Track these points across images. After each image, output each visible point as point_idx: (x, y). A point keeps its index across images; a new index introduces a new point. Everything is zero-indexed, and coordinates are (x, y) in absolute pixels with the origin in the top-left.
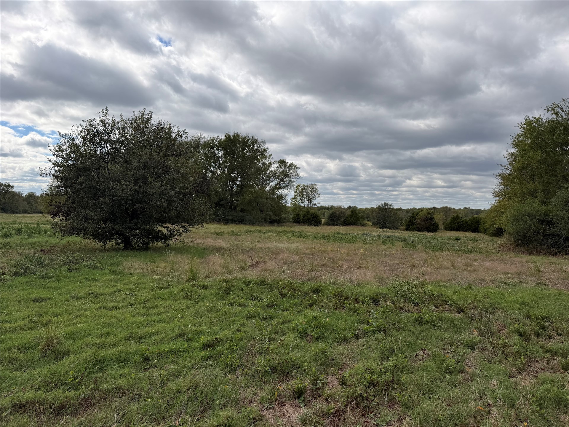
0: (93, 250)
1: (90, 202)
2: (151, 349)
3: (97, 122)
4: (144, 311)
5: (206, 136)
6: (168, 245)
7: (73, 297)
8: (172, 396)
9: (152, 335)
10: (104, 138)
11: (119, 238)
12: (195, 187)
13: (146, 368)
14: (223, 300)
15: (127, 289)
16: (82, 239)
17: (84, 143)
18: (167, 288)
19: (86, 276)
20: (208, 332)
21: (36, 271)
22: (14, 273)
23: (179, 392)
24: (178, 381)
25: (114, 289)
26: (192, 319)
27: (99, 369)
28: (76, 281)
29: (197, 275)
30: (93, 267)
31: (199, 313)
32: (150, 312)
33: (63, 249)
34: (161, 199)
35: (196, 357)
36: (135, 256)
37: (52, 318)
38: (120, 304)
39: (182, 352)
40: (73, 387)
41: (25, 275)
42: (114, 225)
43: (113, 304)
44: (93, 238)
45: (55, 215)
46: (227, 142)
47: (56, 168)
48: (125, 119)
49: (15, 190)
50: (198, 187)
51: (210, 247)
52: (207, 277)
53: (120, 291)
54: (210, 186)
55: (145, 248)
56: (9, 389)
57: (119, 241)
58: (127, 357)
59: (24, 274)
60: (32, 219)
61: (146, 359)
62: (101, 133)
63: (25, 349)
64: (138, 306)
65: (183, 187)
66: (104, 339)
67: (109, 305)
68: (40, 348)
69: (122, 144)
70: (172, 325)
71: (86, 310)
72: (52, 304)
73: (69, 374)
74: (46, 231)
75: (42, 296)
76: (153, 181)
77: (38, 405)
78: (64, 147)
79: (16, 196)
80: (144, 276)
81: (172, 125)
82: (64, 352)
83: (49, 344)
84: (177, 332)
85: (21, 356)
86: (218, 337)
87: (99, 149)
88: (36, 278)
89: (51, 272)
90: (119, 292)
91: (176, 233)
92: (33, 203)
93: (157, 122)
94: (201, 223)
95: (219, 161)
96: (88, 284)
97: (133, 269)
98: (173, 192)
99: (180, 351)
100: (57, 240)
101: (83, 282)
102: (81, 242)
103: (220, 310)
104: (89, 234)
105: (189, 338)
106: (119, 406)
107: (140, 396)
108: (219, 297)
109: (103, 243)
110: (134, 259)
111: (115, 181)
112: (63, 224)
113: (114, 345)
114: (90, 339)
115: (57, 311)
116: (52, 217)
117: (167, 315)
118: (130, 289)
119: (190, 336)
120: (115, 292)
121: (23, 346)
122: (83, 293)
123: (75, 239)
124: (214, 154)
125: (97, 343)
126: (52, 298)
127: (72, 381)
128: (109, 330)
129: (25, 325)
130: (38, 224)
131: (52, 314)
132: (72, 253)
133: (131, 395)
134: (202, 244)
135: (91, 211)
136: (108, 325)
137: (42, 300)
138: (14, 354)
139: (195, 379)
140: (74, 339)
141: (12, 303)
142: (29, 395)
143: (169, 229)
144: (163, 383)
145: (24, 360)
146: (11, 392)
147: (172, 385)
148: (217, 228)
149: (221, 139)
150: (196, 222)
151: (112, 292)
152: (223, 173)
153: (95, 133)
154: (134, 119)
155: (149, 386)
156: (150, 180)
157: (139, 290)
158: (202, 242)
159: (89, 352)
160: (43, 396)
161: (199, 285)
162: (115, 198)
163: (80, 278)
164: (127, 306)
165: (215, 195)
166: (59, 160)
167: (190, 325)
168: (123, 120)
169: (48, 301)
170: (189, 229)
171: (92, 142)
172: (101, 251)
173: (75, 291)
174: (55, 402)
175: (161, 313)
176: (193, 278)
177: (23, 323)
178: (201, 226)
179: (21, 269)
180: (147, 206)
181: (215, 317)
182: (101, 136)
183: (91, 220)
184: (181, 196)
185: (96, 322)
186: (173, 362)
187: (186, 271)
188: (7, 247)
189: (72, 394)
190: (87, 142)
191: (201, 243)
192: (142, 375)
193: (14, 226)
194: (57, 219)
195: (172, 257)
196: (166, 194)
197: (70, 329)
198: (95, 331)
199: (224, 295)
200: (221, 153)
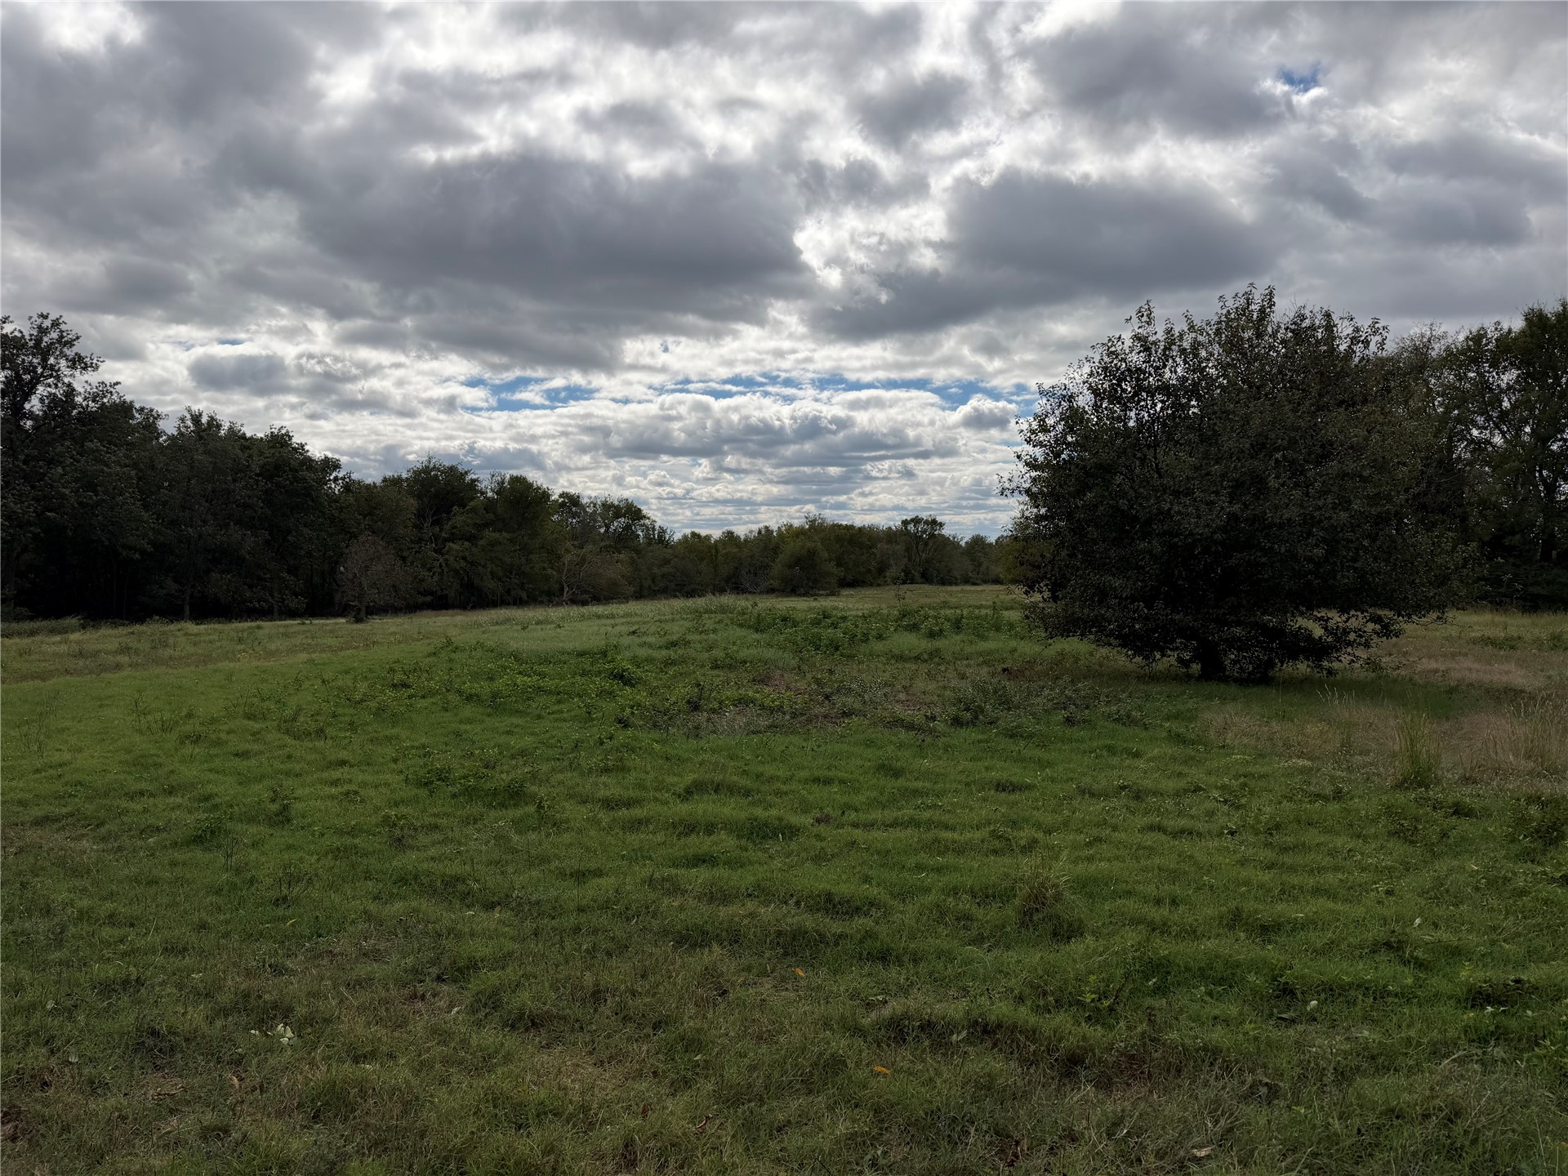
0: (1122, 677)
1: (1112, 553)
2: (1297, 967)
3: (1128, 343)
4: (1267, 855)
5: (1454, 331)
6: (1330, 672)
7: (1082, 792)
8: (1372, 1119)
9: (1296, 927)
10: (1146, 383)
11: (1186, 646)
12: (1415, 497)
13: (1284, 1016)
14: (1533, 861)
15: (1216, 787)
16: (1093, 646)
17: (1095, 404)
18: (1334, 798)
19: (1109, 742)
20: (1483, 956)
21: (998, 719)
22: (953, 719)
23: (1395, 1114)
24: (1389, 1080)
25: (1182, 784)
26: (1424, 903)
27: (1158, 989)
28: (1085, 752)
29: (1430, 769)
30: (1127, 720)
31: (1447, 891)
32: (1288, 859)
33: (1052, 668)
34: (1307, 538)
35: (1444, 1023)
36: (1234, 699)
37: (1040, 835)
38: (1200, 826)
39: (1396, 995)
40: (1095, 1017)
41: (974, 725)
42: (1172, 612)
43: (1183, 823)
44: (1120, 645)
45: (1031, 586)
46: (1531, 336)
47: (1034, 474)
48: (1197, 322)
49: (946, 531)
50: (1426, 494)
51: (1472, 684)
52: (1467, 780)
53: (1197, 789)
54: (1467, 489)
55: (1260, 678)
56: (960, 984)
57: (1187, 656)
58: (1229, 972)
59: (973, 722)
60: (982, 596)
61: (1284, 991)
62: (1139, 370)
63: (987, 897)
64: (1252, 839)
65: (1374, 499)
66: (1165, 911)
67: (1172, 823)
68: (1017, 902)
69: (1193, 391)
70: (1358, 911)
71: (1115, 828)
72: (1037, 800)
73: (1087, 983)
74: (1011, 626)
75: (1014, 779)
76: (1283, 485)
77: (1023, 1038)
78: (1050, 421)
79: (948, 544)
80: (1262, 756)
81: (1334, 317)
82: (1070, 925)
83: (1036, 897)
84: (1376, 932)
85: (978, 912)
86: (1525, 978)
87: (1132, 414)
88: (997, 735)
89: (1029, 724)
90: (1195, 791)
91: (1352, 636)
92: (983, 559)
93: (1292, 315)
94: (1439, 608)
95: (1501, 402)
96: (1115, 761)
97: (1230, 735)
98: (1343, 515)
99: (1389, 994)
100: (1037, 648)
101: (1101, 756)
102: (1091, 654)
103: (1523, 893)
104: (1111, 634)
105: (1417, 958)
106: (1217, 1101)
107: (1274, 1092)
108: (1515, 848)
109: (1146, 658)
110: (1230, 707)
111: (1177, 494)
112: (1050, 608)
113: (1192, 933)
114: (1130, 905)
115: (1048, 819)
116: (1026, 593)
117: (1340, 876)
118: (1223, 787)
119: (1419, 953)
120: (1186, 791)
121: (981, 890)
122: (1104, 783)
123: (1075, 645)
124: (1484, 386)
125: (1149, 919)
126: (1034, 786)
127: (1093, 1000)
128: (1177, 889)
129: (983, 841)
130: (994, 609)
131: (1038, 826)
132: (1072, 681)
133: (1250, 1079)
134: (1440, 674)
135: (1114, 575)
136: (1174, 876)
137: (1015, 788)
138: (965, 904)
139: (1450, 1090)
140: (1091, 896)
141: (954, 786)
142: (1001, 1009)
143: (1331, 624)
144: (1343, 1076)
145: (987, 922)
146: (965, 990)
147: (1373, 1088)
148: (1496, 625)
149: (1510, 331)
150: (1419, 606)
151: (1178, 791)
152: (1514, 441)
153: (1122, 373)
154: (1223, 319)
155: (1298, 1070)
156: (1273, 483)
157: (1252, 793)
158: (1443, 668)
159: (1131, 937)
160: (1033, 1020)
161: (1441, 803)
162: (1176, 540)
163: (1095, 744)
164: (1220, 835)
165: (1485, 517)
166: (1039, 453)
167: (1418, 921)
168: (1193, 327)
169: (1026, 793)
170: (1397, 627)
171: (1116, 398)
172: (1140, 678)
173: (1084, 775)
174: (1060, 1042)
175: (1321, 870)
176: (1419, 778)
177: (978, 835)
178: (1439, 618)
179: (967, 709)
180: (1264, 560)
181: (1507, 914)
182: (1138, 379)
183: (1115, 598)
184: (1367, 526)
185: (1143, 862)
186: (1367, 1019)
187: (1394, 755)
188: (937, 659)
189: (1096, 1033)
190: (1103, 399)
191: (1436, 671)
192: (1275, 1034)
193: (948, 612)
194: (1037, 597)
195: (1344, 709)
196: (1321, 521)
197: (1081, 868)
198: (1141, 887)
199: (1538, 845)
200: (1509, 377)
